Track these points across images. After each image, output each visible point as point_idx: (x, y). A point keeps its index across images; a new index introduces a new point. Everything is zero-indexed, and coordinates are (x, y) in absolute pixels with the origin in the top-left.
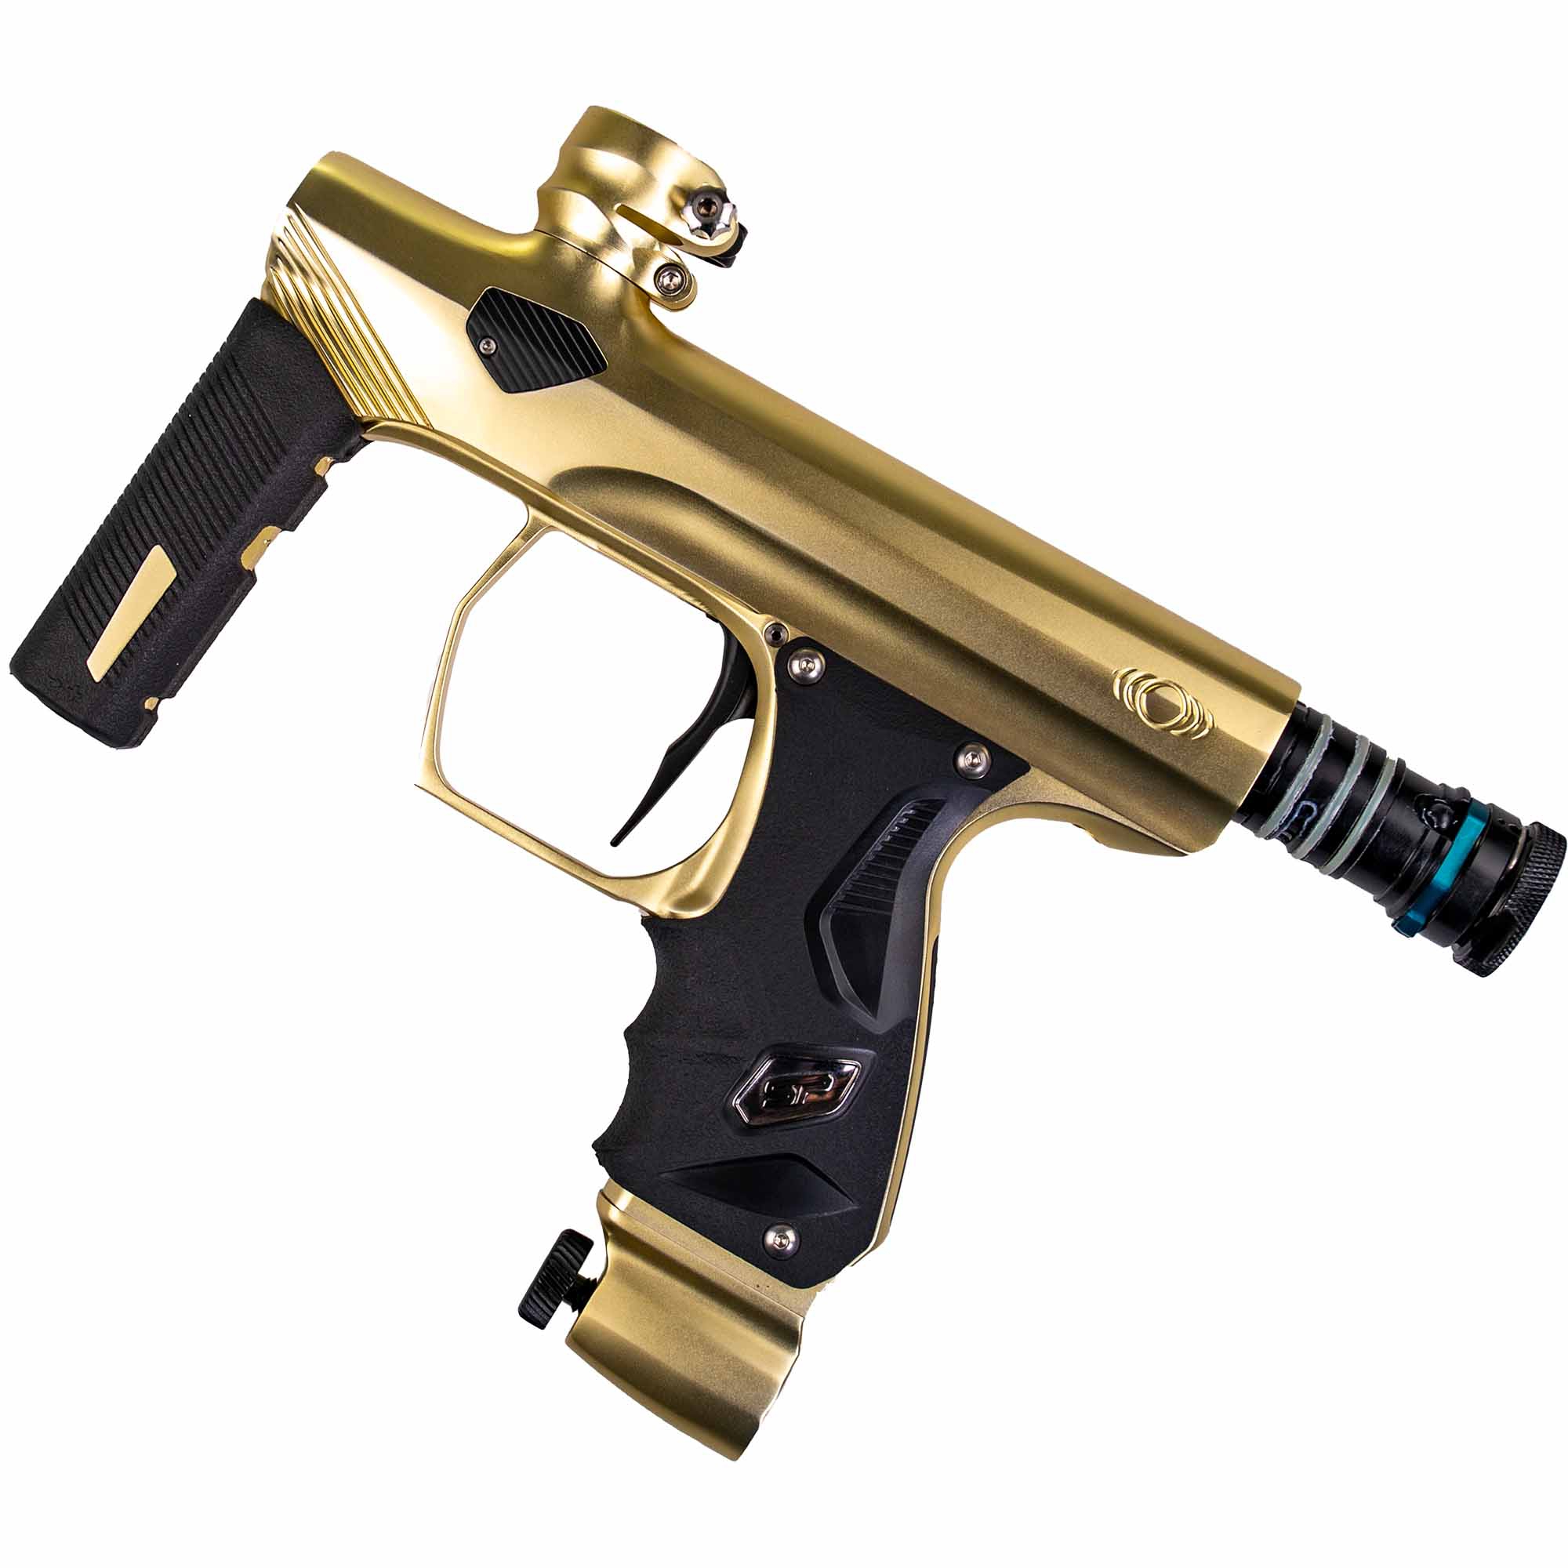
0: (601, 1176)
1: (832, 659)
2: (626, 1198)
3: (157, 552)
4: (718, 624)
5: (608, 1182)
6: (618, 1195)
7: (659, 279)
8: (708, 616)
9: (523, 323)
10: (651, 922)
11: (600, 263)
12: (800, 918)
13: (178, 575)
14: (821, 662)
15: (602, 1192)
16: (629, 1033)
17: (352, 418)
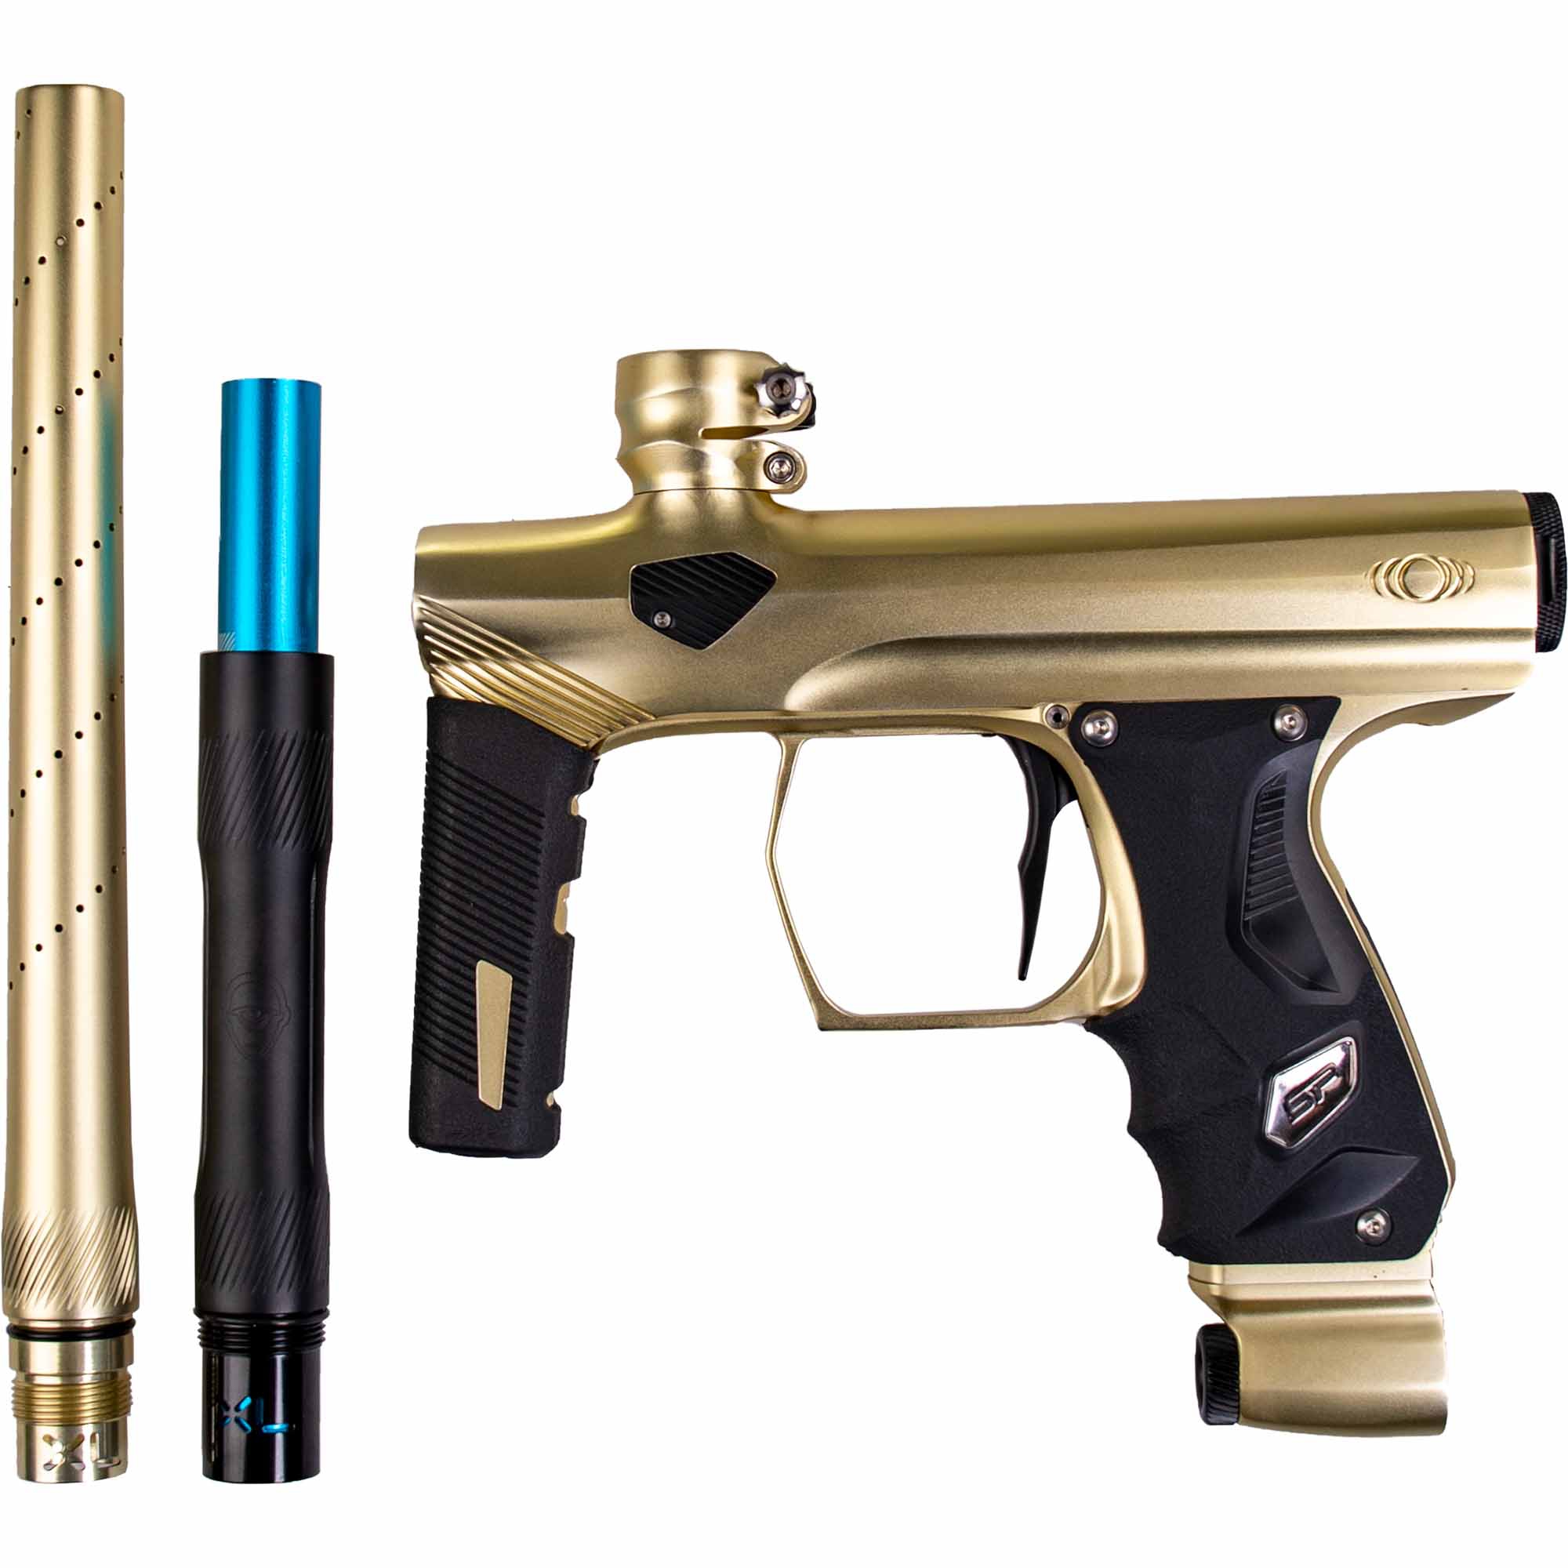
0: (1182, 1264)
1: (1121, 710)
2: (1216, 1272)
3: (483, 967)
4: (997, 737)
5: (1190, 1265)
6: (1209, 1273)
7: (770, 473)
8: (984, 735)
9: (680, 581)
10: (1095, 1024)
11: (715, 490)
12: (1225, 944)
13: (513, 976)
14: (1111, 717)
15: (1190, 1277)
16: (1133, 1129)
17: (581, 751)
